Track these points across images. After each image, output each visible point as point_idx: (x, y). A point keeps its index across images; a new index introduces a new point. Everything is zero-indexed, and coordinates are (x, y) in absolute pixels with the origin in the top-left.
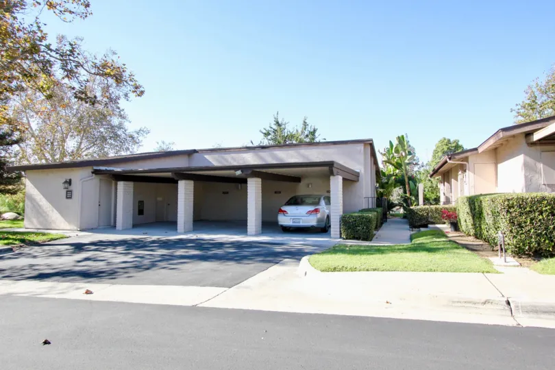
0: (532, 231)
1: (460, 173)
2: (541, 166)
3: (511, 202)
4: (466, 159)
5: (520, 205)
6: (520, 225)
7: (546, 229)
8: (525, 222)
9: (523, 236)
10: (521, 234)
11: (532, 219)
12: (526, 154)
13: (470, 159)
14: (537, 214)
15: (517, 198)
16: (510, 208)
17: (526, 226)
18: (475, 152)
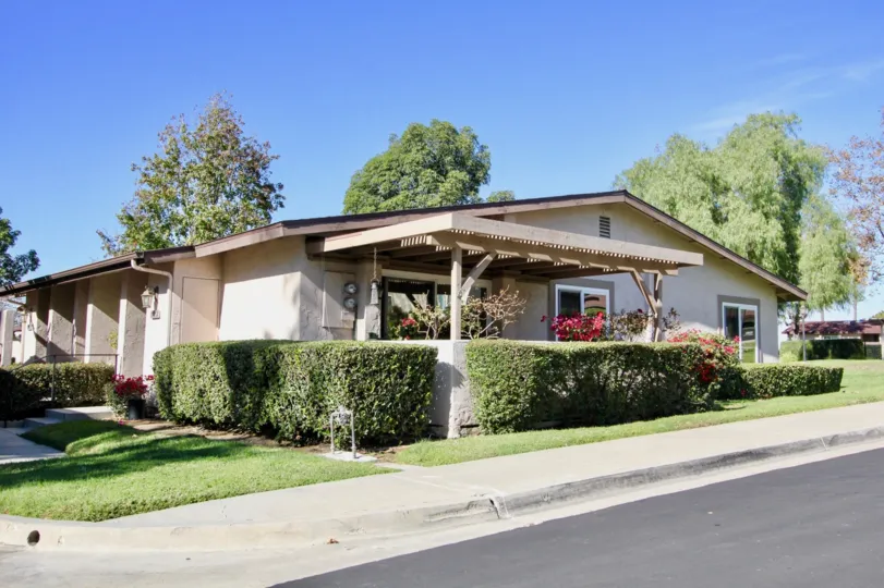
0: (377, 402)
1: (146, 293)
2: (324, 296)
3: (353, 357)
4: (169, 267)
5: (365, 361)
6: (361, 396)
7: (392, 399)
8: (369, 390)
9: (364, 413)
10: (363, 409)
11: (378, 384)
12: (305, 272)
13: (177, 268)
14: (384, 375)
15: (363, 350)
16: (350, 366)
17: (368, 396)
18: (189, 254)
